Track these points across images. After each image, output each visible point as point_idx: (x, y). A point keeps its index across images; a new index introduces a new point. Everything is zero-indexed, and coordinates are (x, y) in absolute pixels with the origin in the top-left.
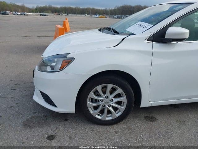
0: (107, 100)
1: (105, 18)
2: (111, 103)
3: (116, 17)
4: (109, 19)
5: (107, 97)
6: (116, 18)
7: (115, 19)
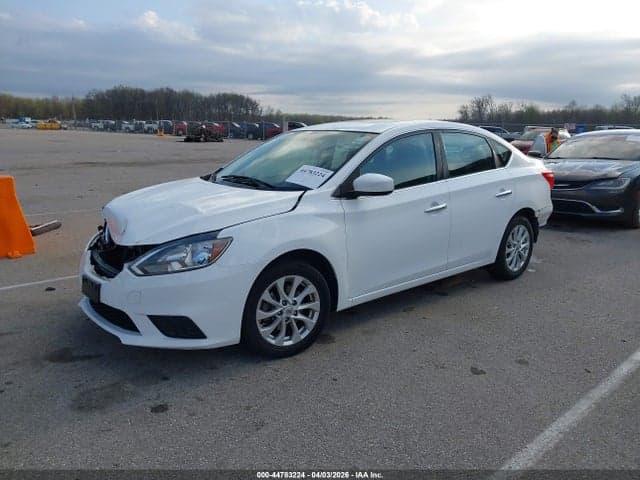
0: (288, 307)
1: (60, 128)
2: (295, 308)
3: (100, 125)
4: (72, 132)
5: (285, 302)
6: (99, 130)
7: (99, 133)
